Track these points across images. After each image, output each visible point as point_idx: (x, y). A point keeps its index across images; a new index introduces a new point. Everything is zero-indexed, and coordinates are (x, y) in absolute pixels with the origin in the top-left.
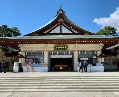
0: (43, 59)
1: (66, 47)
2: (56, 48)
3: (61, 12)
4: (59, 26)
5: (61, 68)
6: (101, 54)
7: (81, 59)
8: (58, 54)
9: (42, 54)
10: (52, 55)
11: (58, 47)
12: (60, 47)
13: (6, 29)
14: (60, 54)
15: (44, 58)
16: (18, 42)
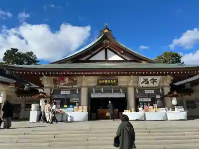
0: (78, 99)
1: (115, 81)
2: (100, 82)
3: (106, 31)
4: (104, 50)
5: (108, 114)
6: (169, 91)
7: (140, 100)
8: (104, 92)
9: (78, 92)
10: (93, 93)
11: (103, 82)
12: (106, 81)
13: (16, 53)
14: (106, 91)
15: (80, 98)
16: (43, 73)
